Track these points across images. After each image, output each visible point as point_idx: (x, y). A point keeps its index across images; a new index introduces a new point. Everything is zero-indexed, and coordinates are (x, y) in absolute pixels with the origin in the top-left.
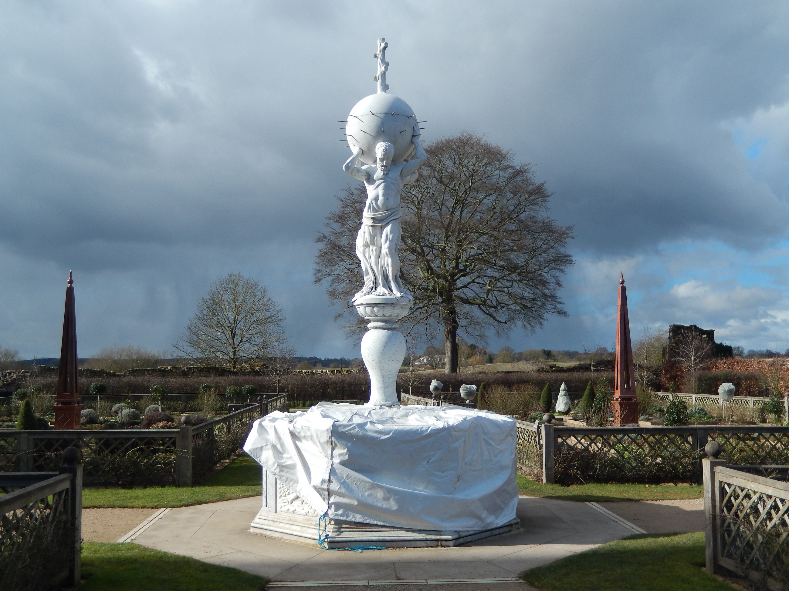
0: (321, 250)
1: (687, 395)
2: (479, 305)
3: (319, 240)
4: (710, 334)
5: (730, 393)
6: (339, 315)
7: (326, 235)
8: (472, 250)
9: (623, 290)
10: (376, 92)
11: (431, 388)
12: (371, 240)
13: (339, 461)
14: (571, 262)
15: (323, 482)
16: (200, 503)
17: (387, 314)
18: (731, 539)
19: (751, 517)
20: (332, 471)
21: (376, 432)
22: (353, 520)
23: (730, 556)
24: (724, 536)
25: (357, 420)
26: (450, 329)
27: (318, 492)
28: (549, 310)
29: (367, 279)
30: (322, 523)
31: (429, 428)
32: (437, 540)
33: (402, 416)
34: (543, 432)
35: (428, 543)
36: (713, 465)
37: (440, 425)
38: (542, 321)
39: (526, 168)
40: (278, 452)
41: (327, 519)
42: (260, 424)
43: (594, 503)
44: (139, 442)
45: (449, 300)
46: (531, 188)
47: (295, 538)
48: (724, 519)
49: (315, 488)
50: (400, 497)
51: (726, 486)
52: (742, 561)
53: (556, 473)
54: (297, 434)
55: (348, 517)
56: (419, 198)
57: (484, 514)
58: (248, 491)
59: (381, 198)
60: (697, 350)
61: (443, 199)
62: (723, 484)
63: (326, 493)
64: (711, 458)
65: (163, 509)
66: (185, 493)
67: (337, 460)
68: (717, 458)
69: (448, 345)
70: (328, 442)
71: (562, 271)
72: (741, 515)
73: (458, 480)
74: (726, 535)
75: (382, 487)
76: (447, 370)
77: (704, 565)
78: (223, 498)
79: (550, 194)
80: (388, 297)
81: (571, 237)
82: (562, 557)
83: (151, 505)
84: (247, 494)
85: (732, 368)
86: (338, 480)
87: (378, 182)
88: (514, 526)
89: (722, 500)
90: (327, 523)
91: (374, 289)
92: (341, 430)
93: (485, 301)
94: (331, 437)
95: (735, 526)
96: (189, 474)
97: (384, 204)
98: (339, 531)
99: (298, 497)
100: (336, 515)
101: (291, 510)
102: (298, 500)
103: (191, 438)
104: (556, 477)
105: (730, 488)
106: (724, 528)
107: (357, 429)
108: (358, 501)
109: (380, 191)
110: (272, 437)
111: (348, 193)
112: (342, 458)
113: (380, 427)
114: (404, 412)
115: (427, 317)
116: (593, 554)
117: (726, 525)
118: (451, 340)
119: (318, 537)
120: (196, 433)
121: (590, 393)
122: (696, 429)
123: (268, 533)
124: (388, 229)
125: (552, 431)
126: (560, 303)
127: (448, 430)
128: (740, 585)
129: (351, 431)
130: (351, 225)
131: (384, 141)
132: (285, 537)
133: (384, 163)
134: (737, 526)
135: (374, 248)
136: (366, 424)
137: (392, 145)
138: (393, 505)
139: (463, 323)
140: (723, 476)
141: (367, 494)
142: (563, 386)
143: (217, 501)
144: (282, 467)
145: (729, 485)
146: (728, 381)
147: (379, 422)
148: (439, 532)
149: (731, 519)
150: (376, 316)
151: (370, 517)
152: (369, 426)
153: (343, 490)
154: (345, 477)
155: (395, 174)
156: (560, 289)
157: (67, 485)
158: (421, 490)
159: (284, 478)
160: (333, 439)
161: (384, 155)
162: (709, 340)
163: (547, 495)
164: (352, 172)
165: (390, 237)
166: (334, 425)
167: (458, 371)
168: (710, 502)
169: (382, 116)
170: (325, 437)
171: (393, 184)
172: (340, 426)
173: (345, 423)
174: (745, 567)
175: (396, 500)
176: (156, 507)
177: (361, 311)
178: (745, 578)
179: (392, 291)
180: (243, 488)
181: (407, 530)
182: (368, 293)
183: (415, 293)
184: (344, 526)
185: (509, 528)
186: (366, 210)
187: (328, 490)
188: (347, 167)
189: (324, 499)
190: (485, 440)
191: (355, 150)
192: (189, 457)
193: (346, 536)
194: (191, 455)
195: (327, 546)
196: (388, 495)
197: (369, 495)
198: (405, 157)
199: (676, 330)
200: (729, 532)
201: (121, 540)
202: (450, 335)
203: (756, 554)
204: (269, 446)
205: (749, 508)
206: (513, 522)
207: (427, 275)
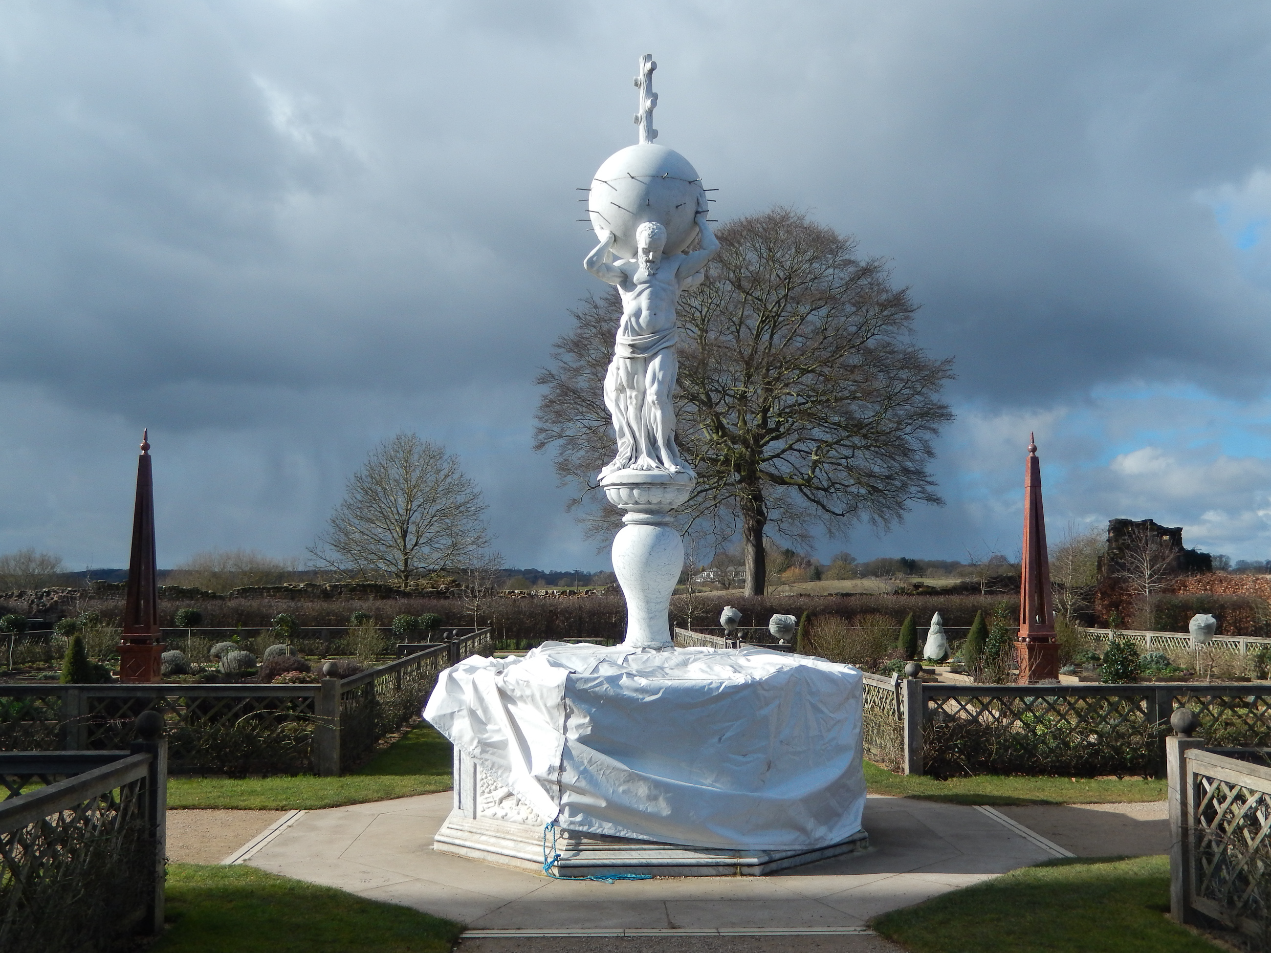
0: (545, 397)
1: (1138, 633)
2: (800, 486)
3: (543, 381)
4: (1176, 534)
5: (1208, 630)
6: (575, 501)
7: (554, 372)
8: (789, 397)
9: (1035, 462)
10: (636, 142)
11: (723, 619)
12: (628, 381)
13: (577, 736)
14: (949, 417)
15: (551, 769)
16: (354, 802)
17: (655, 500)
18: (1213, 866)
19: (1246, 832)
20: (566, 753)
21: (636, 690)
22: (599, 831)
23: (1210, 894)
24: (1201, 863)
25: (606, 671)
26: (752, 525)
27: (543, 786)
28: (914, 495)
29: (623, 443)
30: (550, 836)
31: (721, 684)
32: (734, 865)
33: (678, 665)
34: (905, 691)
35: (718, 870)
36: (1183, 747)
37: (740, 679)
38: (902, 511)
39: (876, 264)
40: (479, 722)
41: (557, 829)
42: (450, 676)
43: (987, 807)
44: (256, 704)
45: (751, 477)
46: (884, 296)
47: (505, 860)
48: (1200, 835)
49: (538, 779)
50: (675, 795)
51: (1205, 782)
52: (1231, 903)
53: (925, 758)
54: (509, 693)
55: (590, 826)
56: (704, 313)
57: (810, 824)
58: (430, 784)
59: (645, 313)
60: (1154, 561)
61: (742, 315)
62: (1199, 778)
63: (556, 788)
64: (1180, 735)
65: (293, 812)
66: (329, 785)
67: (573, 736)
68: (1190, 736)
69: (750, 550)
70: (558, 706)
71: (935, 431)
72: (1229, 829)
73: (769, 767)
74: (1204, 861)
75: (645, 779)
76: (747, 591)
77: (1167, 909)
78: (389, 795)
79: (915, 307)
80: (656, 472)
81: (949, 377)
82: (936, 895)
83: (274, 804)
84: (428, 788)
85: (1211, 590)
86: (576, 766)
87: (640, 288)
88: (858, 843)
89: (1197, 805)
90: (558, 836)
91: (633, 460)
92: (580, 686)
93: (810, 480)
94: (563, 698)
95: (1218, 846)
96: (336, 755)
97: (650, 323)
98: (576, 848)
99: (510, 795)
100: (572, 823)
101: (499, 815)
102: (511, 798)
103: (338, 698)
104: (925, 764)
105: (1210, 784)
106: (1202, 849)
107: (606, 686)
108: (607, 800)
109: (644, 301)
110: (468, 697)
111: (588, 306)
112: (581, 731)
113: (643, 682)
114: (681, 658)
115: (716, 505)
116: (987, 890)
117: (1204, 844)
118: (754, 542)
119: (542, 859)
120: (346, 689)
121: (980, 629)
122: (1153, 689)
123: (463, 852)
124: (655, 364)
125: (920, 690)
126: (930, 483)
127: (752, 688)
128: (1227, 942)
129: (597, 689)
130: (593, 356)
131: (650, 221)
132: (490, 858)
133: (651, 257)
134: (1222, 847)
135: (634, 394)
136: (620, 677)
137: (662, 227)
138: (663, 808)
139: (773, 514)
140: (1200, 765)
141: (621, 789)
142: (935, 618)
143: (380, 799)
144: (485, 746)
145: (1210, 780)
146: (1205, 611)
147: (642, 674)
148: (736, 853)
149: (1212, 834)
150: (636, 503)
151: (625, 827)
152: (624, 681)
153: (583, 784)
154: (586, 762)
155: (668, 274)
156: (932, 460)
157: (142, 772)
158: (709, 784)
159: (488, 764)
160: (567, 701)
161: (650, 244)
162: (1173, 544)
163: (911, 793)
164: (598, 271)
165: (660, 375)
166: (568, 679)
167: (765, 593)
168: (1179, 807)
169: (647, 180)
170: (555, 698)
171: (664, 290)
172: (578, 680)
173: (587, 675)
174: (1235, 912)
175: (668, 801)
176: (283, 809)
177: (612, 494)
178: (1236, 930)
179: (662, 463)
180: (422, 778)
181: (686, 848)
182: (624, 467)
183: (696, 466)
184: (585, 841)
185: (851, 847)
186: (620, 331)
187: (559, 782)
188: (591, 263)
189: (552, 798)
190: (811, 703)
191: (603, 235)
192: (336, 728)
193: (587, 857)
194: (338, 725)
195: (557, 874)
196: (654, 792)
197: (624, 792)
198: (684, 247)
199: (1120, 528)
200: (1209, 855)
201: (227, 861)
202: (752, 534)
203: (1253, 891)
204: (465, 712)
205: (1243, 817)
206: (855, 837)
207: (715, 437)
